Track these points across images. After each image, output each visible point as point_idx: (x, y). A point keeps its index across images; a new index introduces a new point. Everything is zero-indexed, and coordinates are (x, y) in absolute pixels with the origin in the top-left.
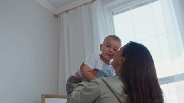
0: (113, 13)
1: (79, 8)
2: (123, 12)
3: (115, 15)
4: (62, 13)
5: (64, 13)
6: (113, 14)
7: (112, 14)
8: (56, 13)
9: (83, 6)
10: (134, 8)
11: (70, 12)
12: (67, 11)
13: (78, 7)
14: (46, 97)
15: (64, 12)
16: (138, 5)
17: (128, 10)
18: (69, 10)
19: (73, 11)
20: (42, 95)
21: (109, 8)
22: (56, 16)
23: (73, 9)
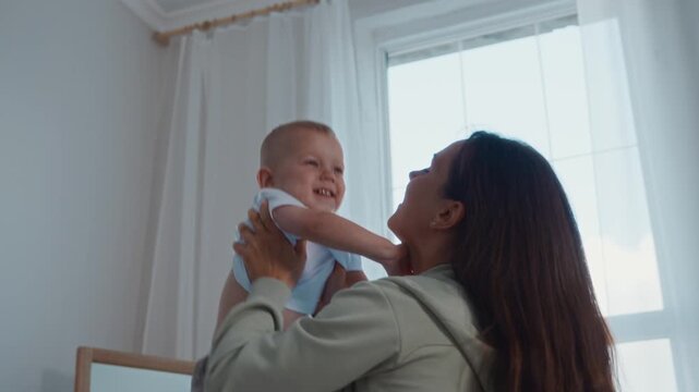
0: (387, 54)
1: (257, 19)
2: (426, 54)
3: (394, 65)
4: (188, 30)
5: (196, 32)
6: (387, 58)
7: (384, 59)
8: (162, 29)
9: (274, 14)
10: (470, 44)
11: (219, 30)
12: (206, 26)
13: (253, 14)
14: (95, 361)
15: (197, 26)
16: (486, 37)
17: (446, 49)
18: (216, 23)
19: (233, 27)
20: (80, 351)
21: (376, 35)
22: (161, 40)
23: (234, 19)
